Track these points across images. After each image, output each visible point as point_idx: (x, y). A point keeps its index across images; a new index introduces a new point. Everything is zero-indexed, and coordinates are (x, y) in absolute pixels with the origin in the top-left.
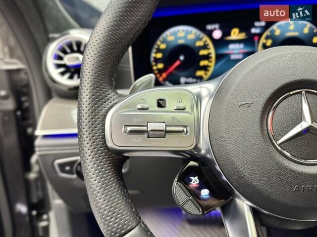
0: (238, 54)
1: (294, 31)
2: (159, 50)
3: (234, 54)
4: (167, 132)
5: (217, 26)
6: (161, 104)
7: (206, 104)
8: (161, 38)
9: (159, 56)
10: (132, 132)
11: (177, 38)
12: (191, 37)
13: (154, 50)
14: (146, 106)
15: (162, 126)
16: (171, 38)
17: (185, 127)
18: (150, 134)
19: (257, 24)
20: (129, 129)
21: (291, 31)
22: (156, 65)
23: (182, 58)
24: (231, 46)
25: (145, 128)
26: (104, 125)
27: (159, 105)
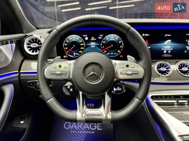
0: (93, 46)
1: (113, 39)
2: (66, 43)
3: (92, 46)
4: (61, 74)
5: (87, 36)
6: (60, 66)
7: (72, 66)
8: (67, 38)
9: (66, 45)
10: (52, 74)
11: (73, 39)
12: (78, 39)
13: (64, 43)
14: (56, 67)
15: (60, 73)
16: (70, 39)
17: (66, 73)
18: (57, 75)
19: (100, 35)
20: (51, 73)
21: (112, 39)
22: (65, 48)
23: (74, 46)
24: (91, 43)
25: (55, 73)
26: (44, 72)
27: (60, 67)
